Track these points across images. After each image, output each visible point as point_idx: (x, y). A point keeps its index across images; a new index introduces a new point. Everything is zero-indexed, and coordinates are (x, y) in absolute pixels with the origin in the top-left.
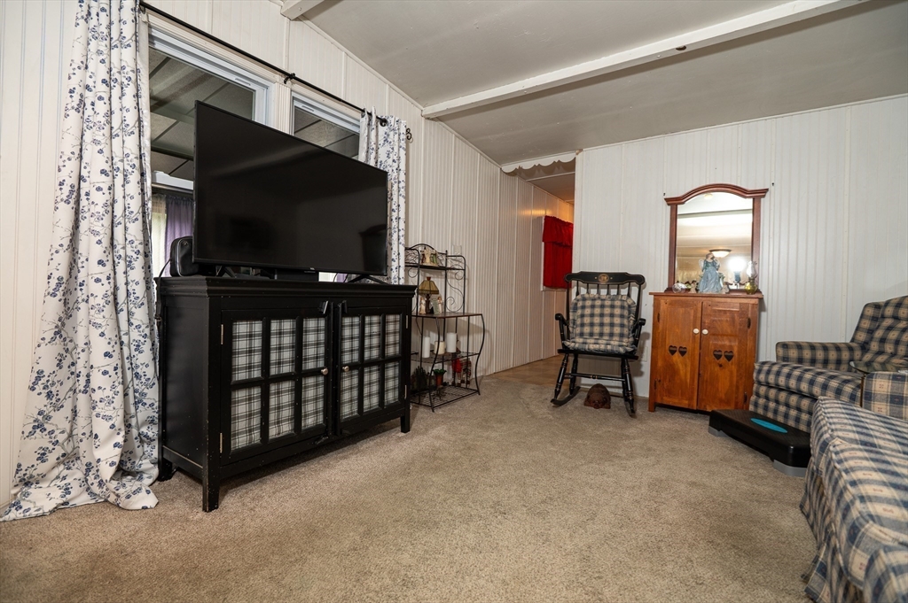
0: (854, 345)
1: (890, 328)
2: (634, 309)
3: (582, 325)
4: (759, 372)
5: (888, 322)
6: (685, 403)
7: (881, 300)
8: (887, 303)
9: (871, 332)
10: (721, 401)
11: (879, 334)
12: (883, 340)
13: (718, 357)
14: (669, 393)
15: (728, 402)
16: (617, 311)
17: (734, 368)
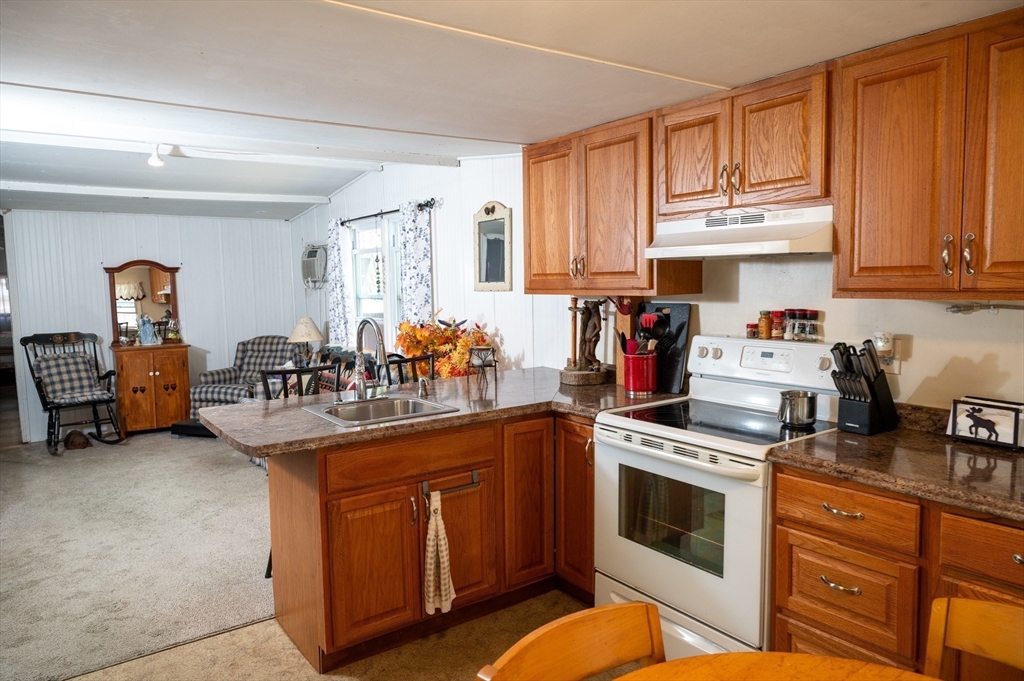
0: (236, 368)
1: (251, 357)
2: (93, 363)
3: (53, 383)
4: (194, 393)
5: (249, 353)
6: (147, 426)
7: (245, 339)
8: (248, 342)
9: (242, 359)
10: (172, 418)
11: (246, 360)
12: (249, 364)
13: (167, 389)
14: (136, 421)
15: (176, 418)
16: (81, 367)
17: (178, 395)
